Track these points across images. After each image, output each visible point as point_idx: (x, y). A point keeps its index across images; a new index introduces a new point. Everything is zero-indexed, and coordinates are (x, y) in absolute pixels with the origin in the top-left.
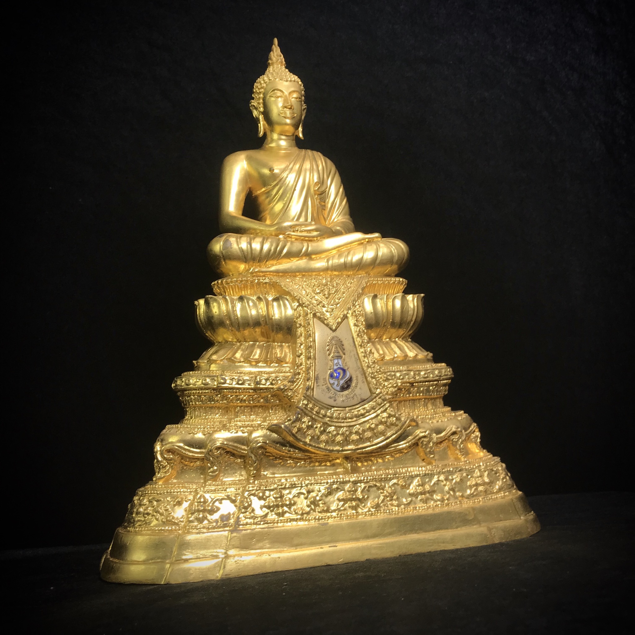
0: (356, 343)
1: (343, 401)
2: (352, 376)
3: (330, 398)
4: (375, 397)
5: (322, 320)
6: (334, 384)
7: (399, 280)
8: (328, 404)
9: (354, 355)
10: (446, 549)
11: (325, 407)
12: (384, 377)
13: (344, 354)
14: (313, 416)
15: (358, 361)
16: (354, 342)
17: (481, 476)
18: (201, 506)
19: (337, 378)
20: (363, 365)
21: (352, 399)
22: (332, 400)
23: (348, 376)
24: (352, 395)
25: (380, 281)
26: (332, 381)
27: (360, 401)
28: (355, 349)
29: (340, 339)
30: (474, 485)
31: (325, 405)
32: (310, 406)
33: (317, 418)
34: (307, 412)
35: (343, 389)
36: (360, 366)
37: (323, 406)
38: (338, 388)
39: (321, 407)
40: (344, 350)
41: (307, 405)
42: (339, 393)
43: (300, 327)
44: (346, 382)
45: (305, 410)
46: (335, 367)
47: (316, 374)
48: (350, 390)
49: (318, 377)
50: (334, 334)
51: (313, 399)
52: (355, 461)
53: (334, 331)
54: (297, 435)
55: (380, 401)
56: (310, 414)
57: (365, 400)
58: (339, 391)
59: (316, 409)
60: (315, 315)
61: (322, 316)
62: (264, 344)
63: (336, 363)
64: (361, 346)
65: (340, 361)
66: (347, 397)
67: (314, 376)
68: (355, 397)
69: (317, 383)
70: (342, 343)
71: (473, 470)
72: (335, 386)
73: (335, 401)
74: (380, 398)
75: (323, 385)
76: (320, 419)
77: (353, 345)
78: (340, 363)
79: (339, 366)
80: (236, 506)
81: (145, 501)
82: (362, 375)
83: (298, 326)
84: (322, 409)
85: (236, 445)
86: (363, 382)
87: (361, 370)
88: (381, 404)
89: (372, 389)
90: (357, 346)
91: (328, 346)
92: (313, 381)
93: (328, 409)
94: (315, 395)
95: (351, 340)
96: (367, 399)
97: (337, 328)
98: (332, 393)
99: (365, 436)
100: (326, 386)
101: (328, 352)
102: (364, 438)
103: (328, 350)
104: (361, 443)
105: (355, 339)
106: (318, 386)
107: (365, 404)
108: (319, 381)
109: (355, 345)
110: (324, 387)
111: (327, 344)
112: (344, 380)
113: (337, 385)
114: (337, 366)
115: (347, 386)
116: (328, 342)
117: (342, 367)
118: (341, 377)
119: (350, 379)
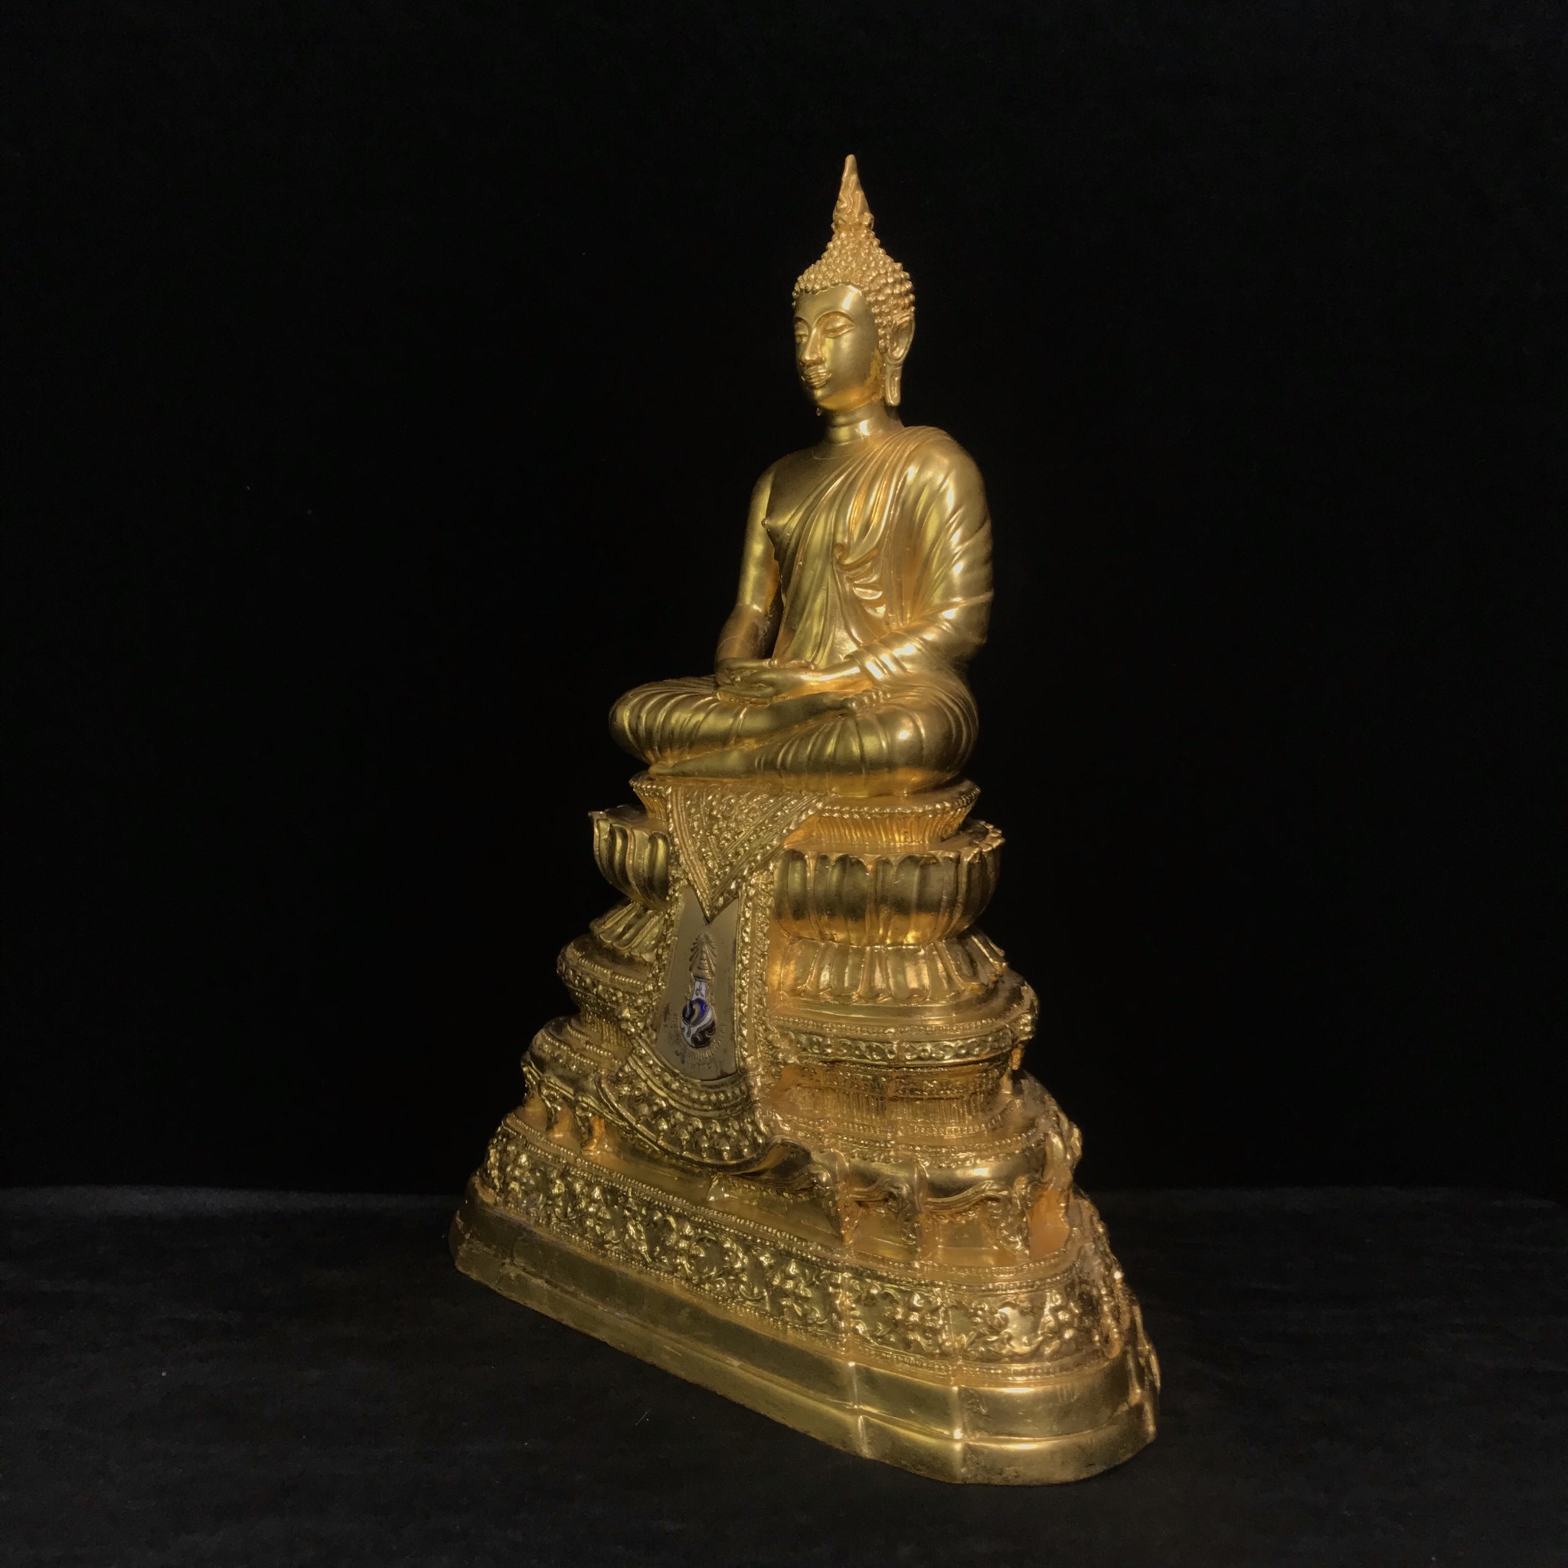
0: (737, 955)
1: (694, 1066)
3: (678, 1054)
4: (740, 1076)
8: (673, 1064)
9: (729, 978)
11: (669, 1068)
13: (714, 974)
14: (649, 1081)
16: (734, 952)
20: (736, 1004)
21: (709, 1068)
22: (679, 1059)
24: (708, 1061)
26: (683, 1025)
27: (719, 1074)
28: (733, 967)
30: (892, 1322)
32: (651, 1060)
33: (652, 1086)
34: (639, 1071)
37: (665, 1065)
38: (689, 1039)
39: (663, 1067)
42: (691, 1049)
44: (702, 1032)
46: (695, 997)
47: (667, 1002)
48: (707, 1049)
50: (707, 931)
51: (654, 1048)
53: (709, 922)
56: (643, 1076)
59: (657, 1069)
61: (697, 888)
63: (698, 990)
64: (742, 963)
66: (700, 1061)
67: (664, 1004)
68: (713, 1065)
69: (665, 1020)
70: (716, 951)
73: (683, 1062)
75: (671, 1027)
77: (731, 956)
79: (700, 996)
84: (665, 1071)
89: (738, 1060)
90: (737, 961)
92: (658, 1015)
93: (674, 1075)
94: (658, 1040)
95: (732, 947)
96: (731, 1075)
97: (713, 916)
98: (680, 1046)
99: (718, 1145)
100: (676, 1029)
101: (690, 963)
102: (717, 1148)
103: (691, 959)
104: (710, 1156)
105: (737, 946)
106: (665, 1026)
107: (726, 1084)
108: (668, 1016)
109: (734, 959)
110: (673, 1031)
111: (692, 946)
112: (698, 1026)
113: (689, 1033)
114: (697, 995)
115: (702, 1041)
116: (694, 944)
117: (703, 998)
118: (693, 1019)
119: (711, 1028)
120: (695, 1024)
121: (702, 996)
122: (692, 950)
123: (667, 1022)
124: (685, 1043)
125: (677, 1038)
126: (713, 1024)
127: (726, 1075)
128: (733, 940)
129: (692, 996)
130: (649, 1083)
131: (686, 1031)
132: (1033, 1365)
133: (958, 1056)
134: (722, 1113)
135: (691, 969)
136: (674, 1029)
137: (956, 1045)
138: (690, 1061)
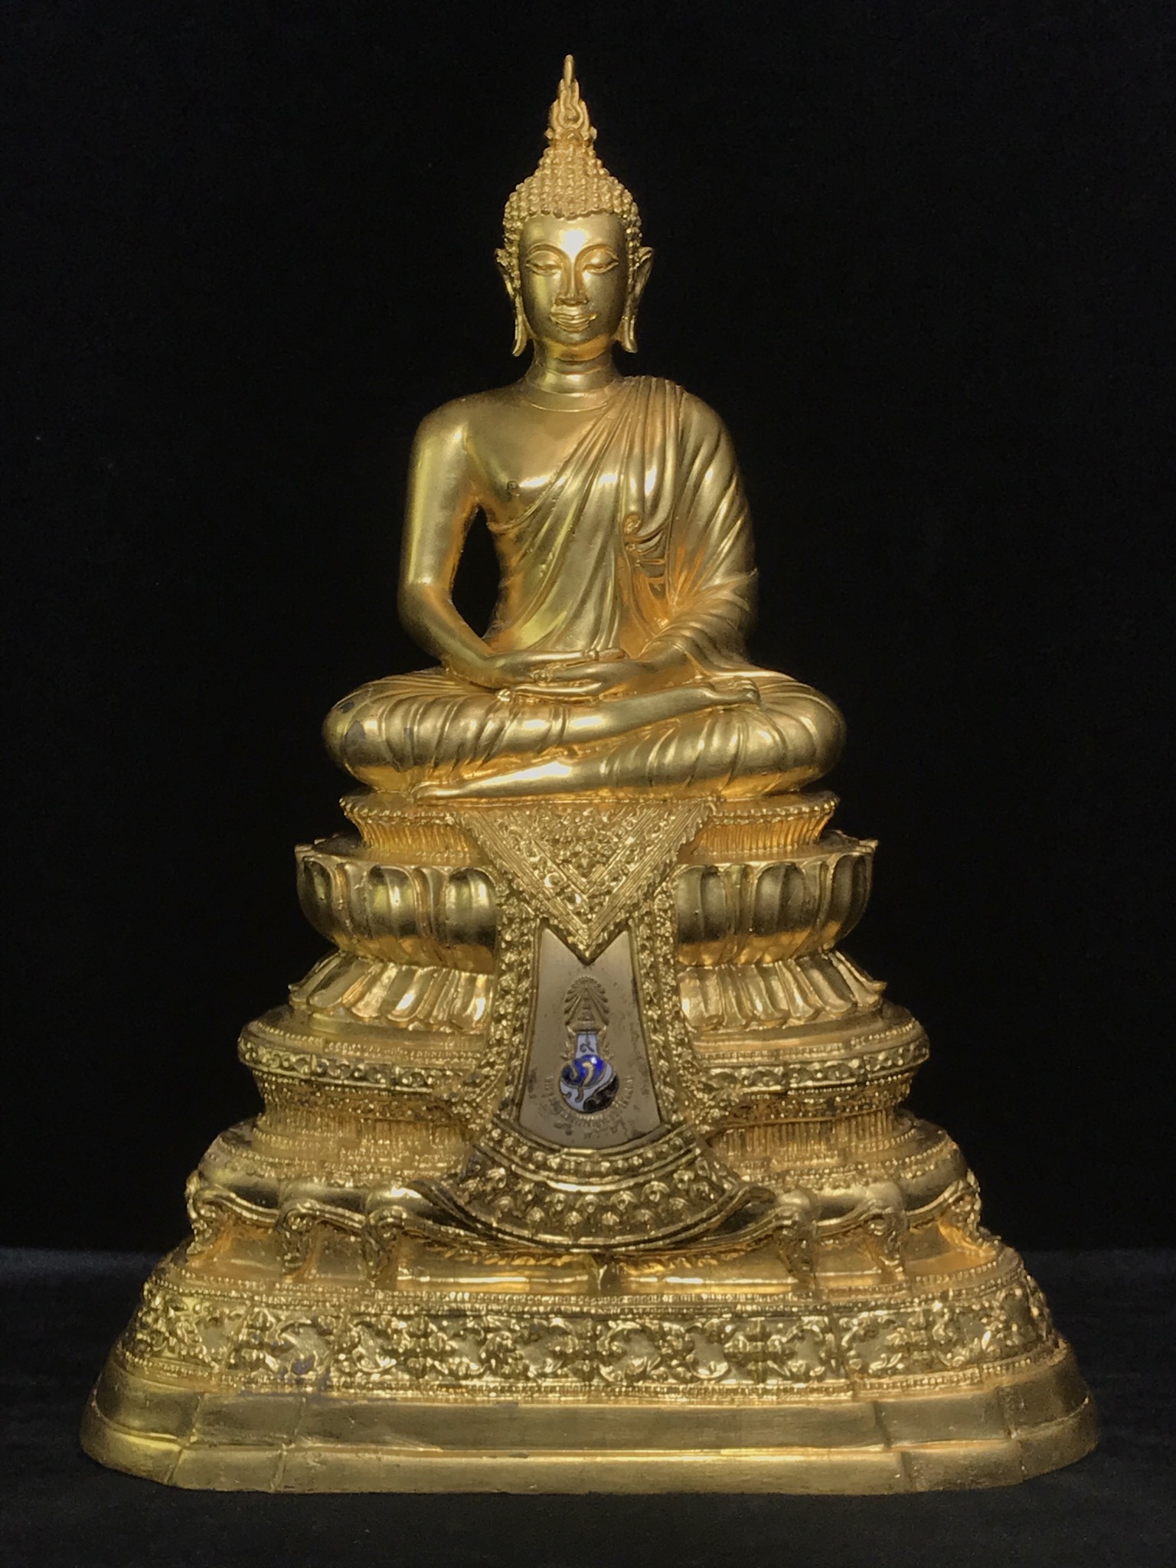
0: (641, 994)
1: (589, 1135)
2: (620, 1077)
3: (558, 1126)
4: (669, 1131)
5: (563, 935)
6: (570, 1094)
7: (800, 813)
8: (552, 1139)
9: (632, 1024)
10: (782, 1492)
11: (544, 1147)
12: (700, 1082)
13: (607, 1023)
14: (513, 1167)
15: (641, 1039)
16: (635, 992)
17: (929, 1326)
18: (255, 1337)
19: (579, 1081)
20: (650, 1052)
21: (610, 1132)
22: (563, 1131)
23: (607, 1076)
24: (611, 1124)
25: (741, 817)
26: (565, 1089)
27: (631, 1137)
28: (636, 1009)
29: (599, 986)
30: (900, 1349)
31: (544, 1143)
32: (509, 1141)
33: (520, 1171)
34: (497, 1158)
35: (591, 1107)
36: (643, 1054)
37: (537, 1143)
38: (580, 1106)
39: (534, 1145)
40: (606, 1012)
41: (500, 1142)
42: (581, 1117)
43: (507, 950)
44: (600, 1093)
45: (491, 1154)
46: (579, 1055)
47: (531, 1068)
48: (607, 1111)
49: (534, 1076)
50: (587, 973)
51: (517, 1127)
52: (618, 1261)
53: (587, 962)
54: (468, 1208)
55: (678, 1141)
56: (505, 1162)
57: (643, 1135)
58: (581, 1112)
59: (523, 1150)
60: (545, 922)
61: (561, 926)
62: (434, 971)
63: (582, 1046)
64: (651, 1002)
65: (593, 1041)
66: (599, 1126)
67: (526, 1071)
68: (620, 1127)
69: (530, 1091)
70: (606, 996)
71: (910, 1310)
72: (572, 1100)
73: (569, 1133)
74: (679, 1135)
75: (543, 1096)
76: (528, 1175)
77: (630, 998)
78: (593, 1046)
79: (589, 1052)
80: (328, 1343)
81: (158, 1302)
82: (644, 1074)
83: (503, 945)
84: (537, 1150)
85: (340, 1210)
86: (646, 1092)
87: (643, 1061)
88: (681, 1148)
89: (664, 1113)
90: (642, 1003)
91: (567, 1001)
92: (520, 1087)
93: (551, 1151)
94: (524, 1116)
95: (630, 987)
96: (651, 1134)
97: (595, 956)
98: (563, 1116)
99: (634, 1217)
100: (551, 1097)
101: (566, 1017)
102: (633, 1221)
103: (567, 1012)
104: (622, 1233)
105: (639, 985)
106: (533, 1097)
107: (643, 1146)
108: (535, 1085)
109: (637, 1000)
110: (546, 1101)
111: (567, 996)
112: (596, 1087)
113: (578, 1099)
114: (584, 1051)
115: (601, 1101)
116: (570, 992)
118: (587, 1081)
119: (613, 1086)
120: (589, 1085)
121: (592, 1050)
123: (534, 1092)
124: (569, 1111)
125: (558, 1106)
126: (616, 1080)
128: (631, 979)
129: (575, 1054)
131: (574, 1095)
133: (915, 1058)
134: (641, 1179)
135: (568, 1023)
136: (546, 1099)
137: (912, 1047)
138: (579, 1132)
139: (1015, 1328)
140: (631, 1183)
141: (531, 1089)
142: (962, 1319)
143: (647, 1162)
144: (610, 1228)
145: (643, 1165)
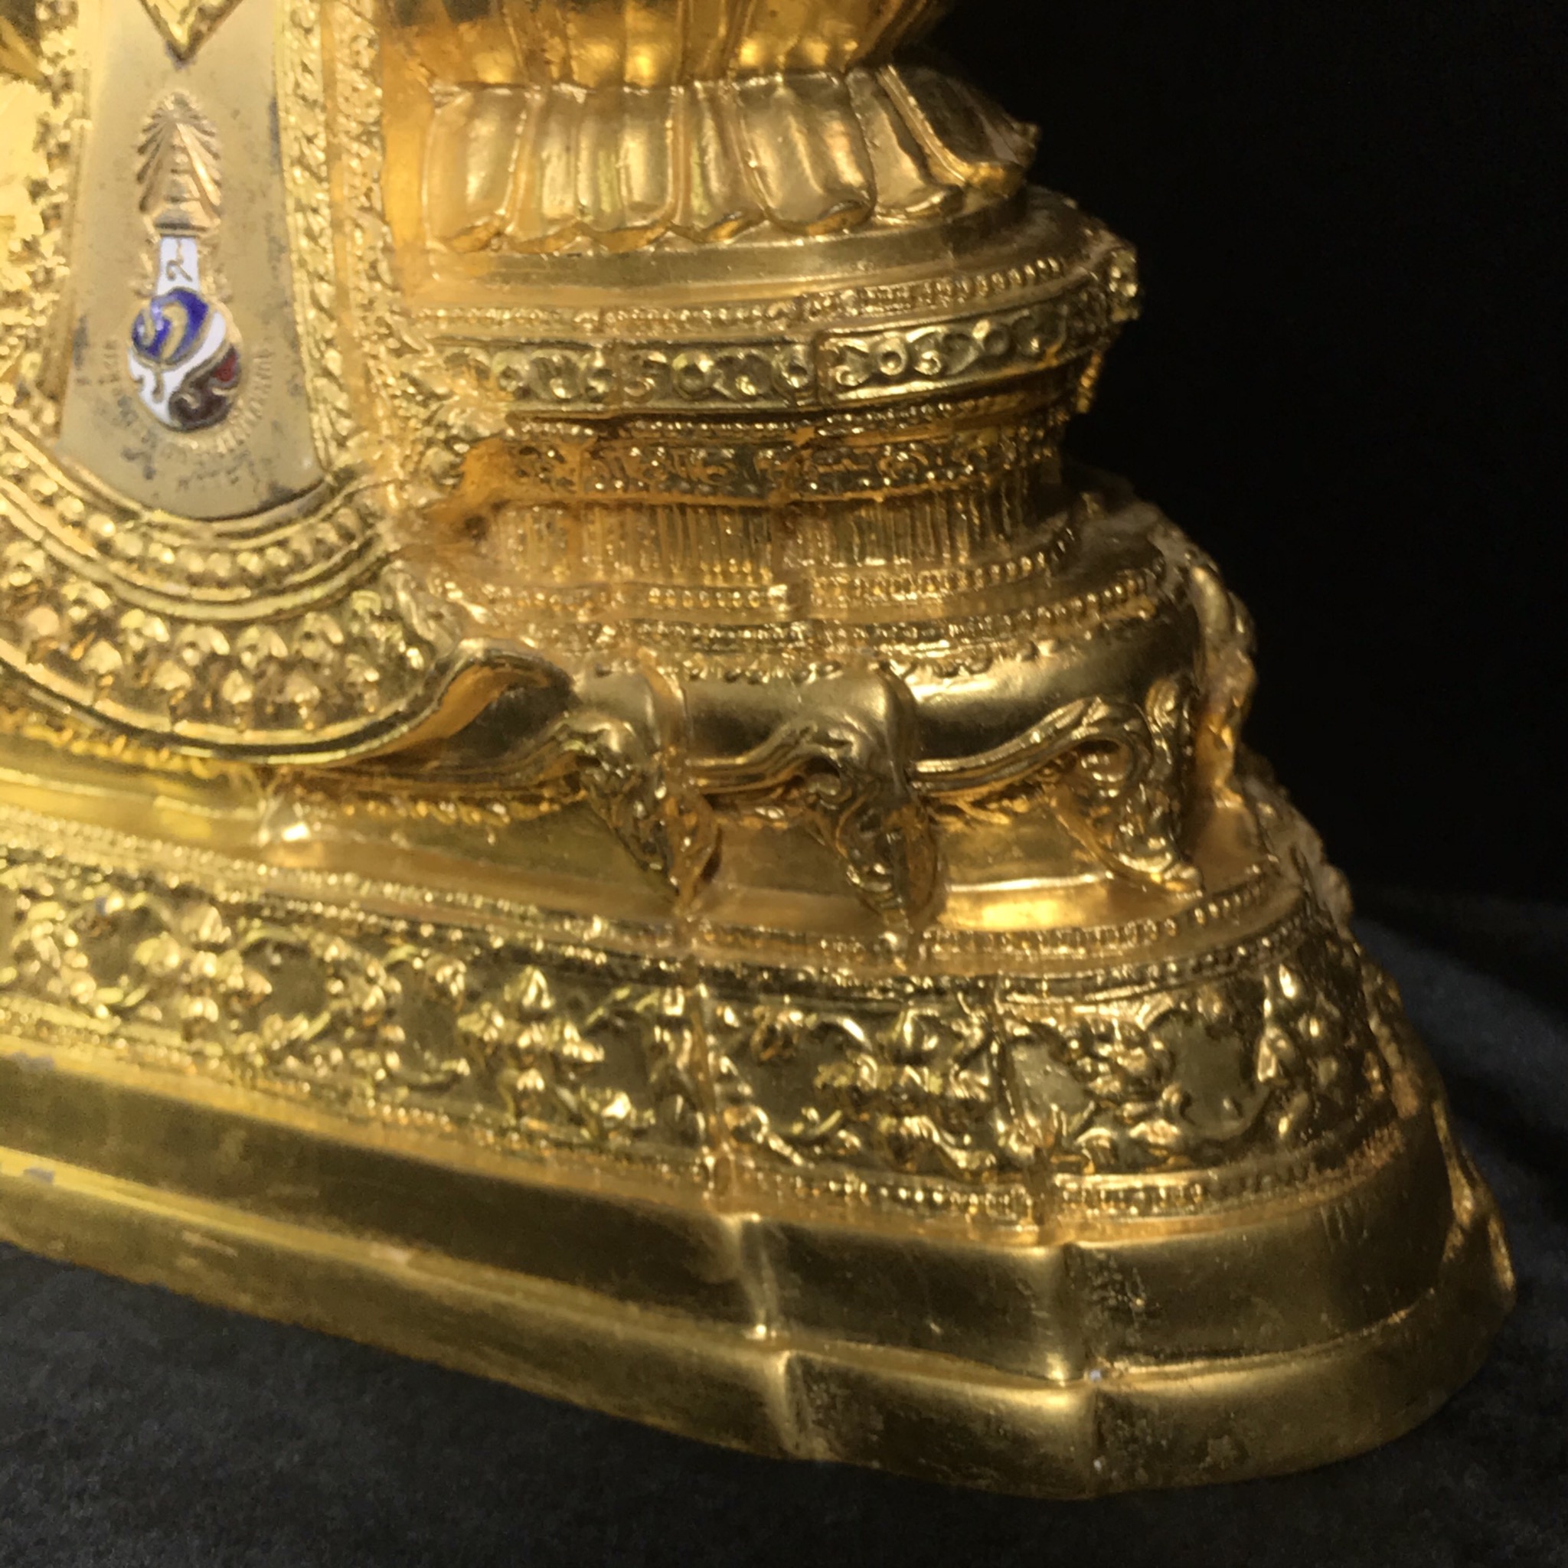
0: (285, 142)
1: (185, 484)
2: (241, 350)
3: (129, 456)
4: (333, 492)
6: (140, 381)
8: (122, 486)
9: (268, 218)
11: (107, 501)
13: (217, 210)
16: (275, 135)
19: (157, 351)
20: (296, 290)
21: (223, 479)
22: (137, 468)
23: (215, 342)
24: (228, 462)
26: (137, 369)
27: (266, 497)
28: (278, 179)
29: (204, 116)
35: (187, 417)
36: (290, 293)
37: (96, 494)
38: (161, 409)
40: (217, 182)
42: (170, 438)
44: (198, 382)
46: (164, 287)
47: (79, 311)
48: (219, 430)
49: (83, 331)
50: (182, 85)
51: (54, 451)
53: (182, 55)
55: (350, 518)
57: (292, 498)
58: (168, 428)
63: (171, 263)
65: (191, 253)
66: (206, 466)
67: (66, 322)
68: (242, 473)
69: (77, 367)
72: (148, 396)
73: (149, 475)
75: (101, 382)
78: (190, 266)
79: (180, 282)
82: (292, 344)
84: (97, 508)
89: (322, 444)
90: (286, 162)
92: (57, 354)
93: (123, 514)
94: (65, 427)
95: (264, 120)
96: (302, 494)
97: (196, 38)
98: (136, 433)
99: (281, 691)
100: (116, 385)
101: (139, 191)
102: (279, 699)
103: (140, 177)
104: (261, 722)
105: (282, 114)
106: (82, 382)
107: (289, 522)
108: (86, 353)
109: (277, 156)
110: (107, 393)
111: (142, 138)
112: (187, 367)
113: (157, 391)
114: (172, 277)
115: (202, 405)
116: (146, 130)
117: (194, 286)
118: (169, 348)
119: (227, 368)
120: (175, 361)
121: (189, 278)
122: (142, 150)
123: (86, 370)
124: (148, 420)
125: (126, 408)
126: (233, 354)
127: (290, 497)
128: (267, 101)
129: (155, 285)
130: (51, 546)
131: (150, 384)
132: (1248, 1164)
133: (984, 361)
134: (287, 602)
135: (143, 207)
136: (109, 387)
137: (980, 331)
138: (170, 471)
139: (1170, 1095)
140: (266, 607)
141: (79, 361)
142: (1020, 1055)
143: (300, 563)
144: (232, 710)
145: (292, 569)
